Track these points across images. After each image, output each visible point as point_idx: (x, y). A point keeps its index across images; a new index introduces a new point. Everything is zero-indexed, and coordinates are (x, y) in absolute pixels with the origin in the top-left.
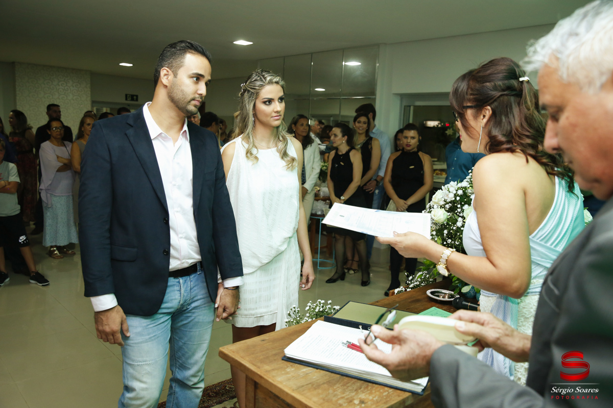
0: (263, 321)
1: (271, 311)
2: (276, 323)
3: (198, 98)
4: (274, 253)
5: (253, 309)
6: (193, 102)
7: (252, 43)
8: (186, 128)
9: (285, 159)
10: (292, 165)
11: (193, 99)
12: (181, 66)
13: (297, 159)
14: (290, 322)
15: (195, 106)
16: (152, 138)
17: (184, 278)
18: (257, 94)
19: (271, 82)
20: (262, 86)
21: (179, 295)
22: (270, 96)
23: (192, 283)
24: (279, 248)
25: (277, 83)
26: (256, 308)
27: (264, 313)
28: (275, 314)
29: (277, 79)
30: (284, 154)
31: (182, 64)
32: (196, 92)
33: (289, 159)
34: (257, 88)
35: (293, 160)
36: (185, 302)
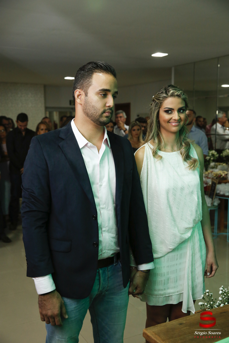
0: (171, 300)
1: (178, 292)
2: (182, 302)
3: (108, 110)
4: (178, 240)
5: (162, 290)
6: (105, 115)
7: (166, 54)
8: (106, 136)
9: (188, 161)
10: (194, 166)
11: (104, 112)
12: (90, 85)
13: (198, 160)
14: (205, 305)
15: (107, 117)
16: (80, 147)
17: (103, 269)
18: (161, 104)
19: (172, 95)
20: (165, 98)
21: (99, 283)
22: (170, 106)
23: (109, 273)
24: (183, 236)
25: (178, 96)
26: (165, 289)
27: (172, 293)
28: (182, 294)
29: (178, 93)
30: (187, 157)
31: (90, 83)
32: (105, 105)
33: (191, 161)
34: (161, 99)
35: (195, 161)
36: (104, 288)
